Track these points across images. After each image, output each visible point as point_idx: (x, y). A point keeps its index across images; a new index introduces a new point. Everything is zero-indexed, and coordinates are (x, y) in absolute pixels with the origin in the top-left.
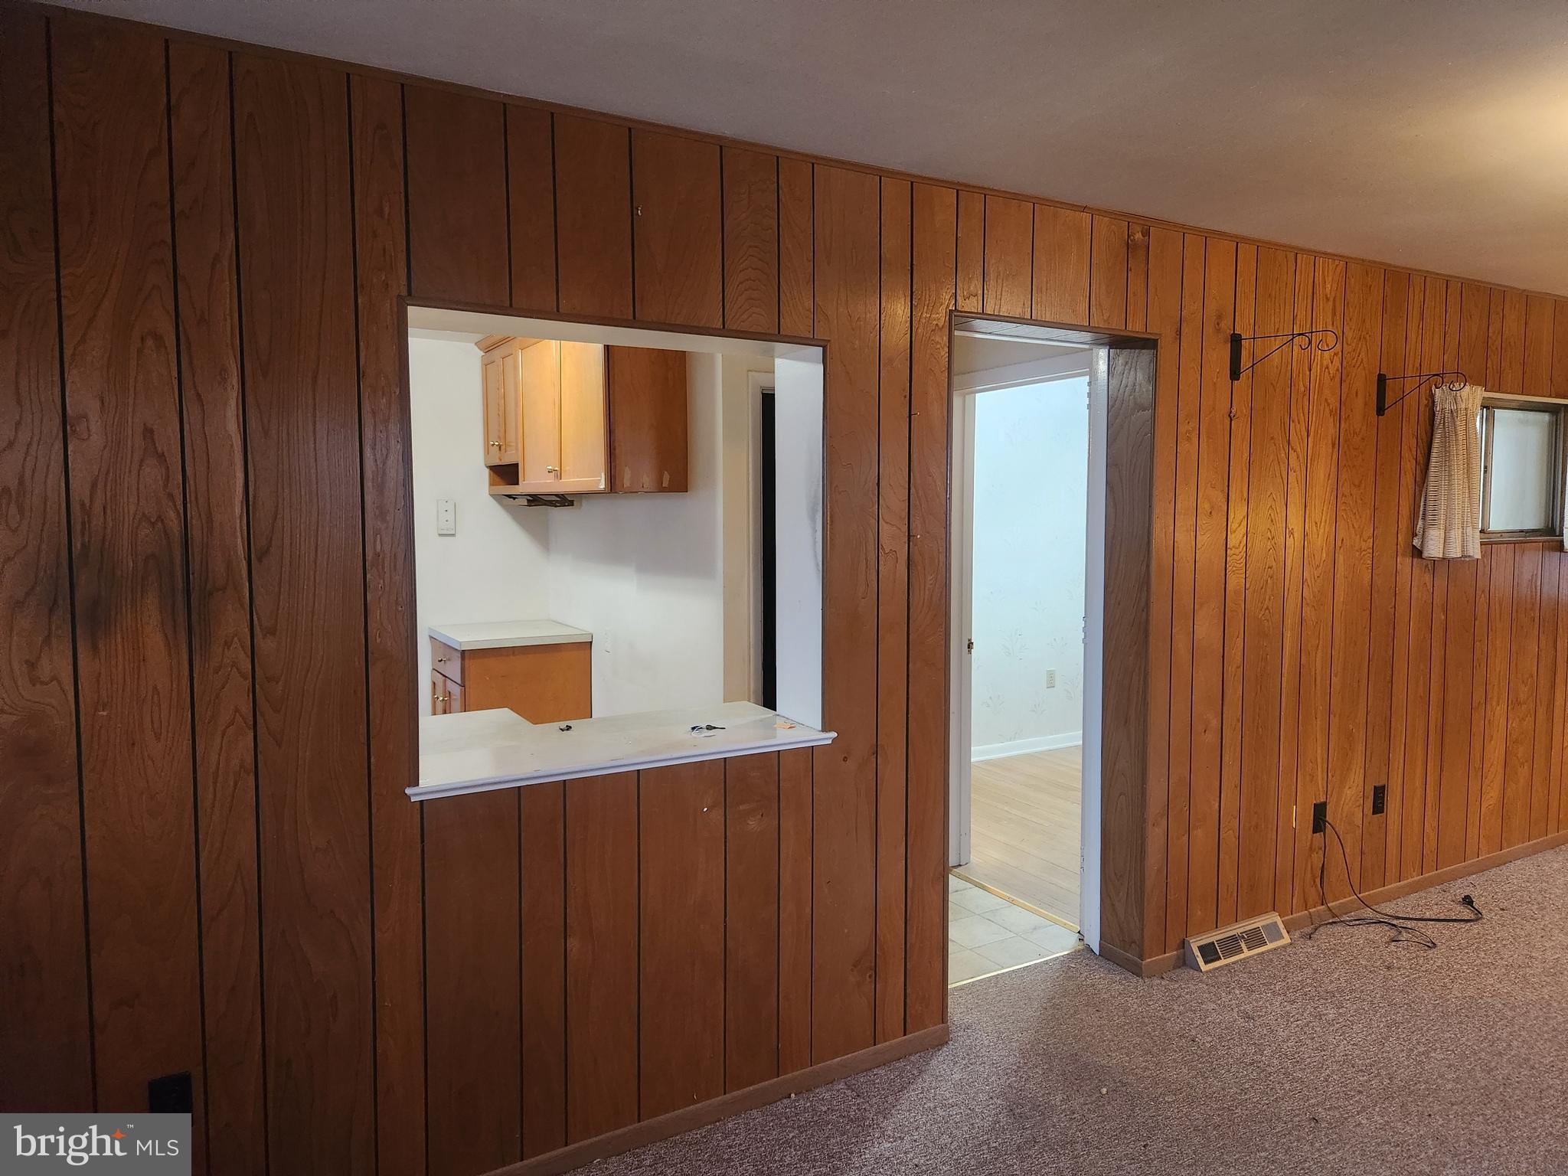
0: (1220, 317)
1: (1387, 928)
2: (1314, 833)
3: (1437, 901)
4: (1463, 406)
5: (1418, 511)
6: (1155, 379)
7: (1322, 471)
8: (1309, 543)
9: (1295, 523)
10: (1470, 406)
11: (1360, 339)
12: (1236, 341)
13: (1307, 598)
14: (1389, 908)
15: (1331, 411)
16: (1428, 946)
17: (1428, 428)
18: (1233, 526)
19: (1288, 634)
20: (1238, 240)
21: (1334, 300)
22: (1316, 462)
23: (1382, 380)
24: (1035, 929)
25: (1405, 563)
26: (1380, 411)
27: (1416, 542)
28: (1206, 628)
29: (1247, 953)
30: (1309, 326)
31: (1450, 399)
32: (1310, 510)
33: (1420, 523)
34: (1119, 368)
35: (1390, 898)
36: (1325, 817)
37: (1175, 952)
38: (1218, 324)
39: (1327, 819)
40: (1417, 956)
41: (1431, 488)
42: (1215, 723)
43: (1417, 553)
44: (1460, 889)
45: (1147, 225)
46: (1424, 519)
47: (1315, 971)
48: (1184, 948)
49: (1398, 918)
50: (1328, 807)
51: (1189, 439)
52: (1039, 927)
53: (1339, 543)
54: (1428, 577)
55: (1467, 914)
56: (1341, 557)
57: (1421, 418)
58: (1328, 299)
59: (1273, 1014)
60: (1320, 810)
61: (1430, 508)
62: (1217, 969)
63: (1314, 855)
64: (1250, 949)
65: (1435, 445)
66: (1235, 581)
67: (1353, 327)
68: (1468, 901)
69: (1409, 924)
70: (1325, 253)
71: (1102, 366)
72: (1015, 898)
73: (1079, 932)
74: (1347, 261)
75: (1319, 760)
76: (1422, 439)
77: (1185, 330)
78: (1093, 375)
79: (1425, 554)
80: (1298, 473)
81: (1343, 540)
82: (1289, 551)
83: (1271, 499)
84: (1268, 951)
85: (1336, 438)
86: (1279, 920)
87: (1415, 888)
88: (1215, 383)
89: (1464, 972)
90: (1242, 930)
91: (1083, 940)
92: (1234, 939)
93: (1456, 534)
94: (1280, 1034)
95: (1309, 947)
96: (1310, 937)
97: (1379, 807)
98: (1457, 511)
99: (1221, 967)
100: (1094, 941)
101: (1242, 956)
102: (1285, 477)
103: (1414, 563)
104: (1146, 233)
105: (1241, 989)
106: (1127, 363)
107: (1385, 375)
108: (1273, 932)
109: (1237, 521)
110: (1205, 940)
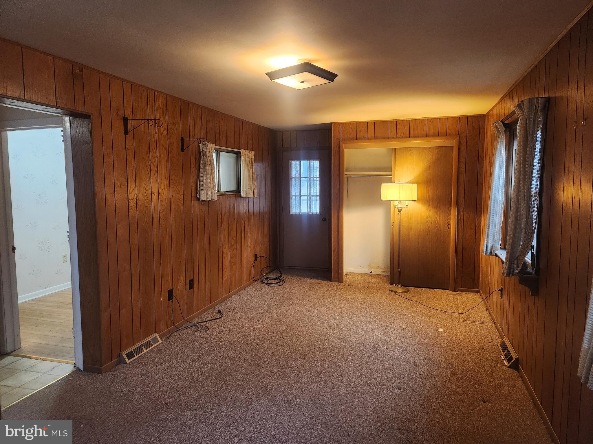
0: (118, 110)
1: (194, 328)
2: (169, 301)
3: (211, 314)
4: (209, 150)
5: (197, 186)
6: (91, 131)
7: (163, 171)
8: (160, 197)
9: (155, 189)
10: (211, 150)
11: (173, 124)
12: (125, 120)
13: (161, 217)
14: (195, 321)
15: (165, 149)
16: (207, 330)
17: (199, 157)
18: (130, 191)
19: (155, 231)
20: (123, 81)
21: (163, 109)
22: (161, 168)
23: (182, 139)
24: (53, 368)
25: (194, 203)
26: (183, 150)
27: (198, 195)
28: (122, 231)
29: (145, 351)
30: (154, 117)
31: (205, 148)
32: (160, 185)
33: (198, 189)
34: (75, 126)
35: (195, 317)
36: (173, 294)
37: (116, 359)
38: (117, 112)
39: (173, 295)
40: (203, 334)
41: (201, 177)
42: (128, 267)
43: (198, 199)
44: (217, 309)
45: (82, 67)
46: (199, 187)
47: (170, 350)
48: (120, 356)
49: (198, 323)
50: (173, 291)
51: (109, 157)
52: (56, 367)
53: (171, 196)
54: (202, 207)
55: (219, 316)
56: (173, 202)
57: (196, 154)
58: (160, 108)
59: (153, 370)
60: (171, 292)
61: (201, 184)
62: (133, 360)
63: (169, 309)
64: (146, 349)
65: (201, 163)
66: (133, 212)
67: (171, 119)
68: (219, 312)
69: (201, 324)
70: (158, 91)
71: (68, 124)
72: (43, 358)
73: (75, 364)
74: (167, 95)
75: (169, 274)
76: (197, 161)
77: (103, 113)
78: (64, 127)
79: (201, 200)
80: (155, 171)
81: (173, 196)
82: (153, 200)
83: (145, 181)
84: (153, 348)
85: (167, 159)
86: (157, 336)
87: (204, 311)
88: (118, 135)
89: (217, 335)
90: (143, 343)
91: (76, 366)
92: (140, 347)
93: (209, 192)
94: (156, 377)
95: (168, 342)
96: (169, 338)
97: (191, 287)
98: (209, 185)
99: (134, 359)
100: (81, 366)
101: (143, 352)
102: (150, 173)
103: (198, 203)
104: (81, 70)
105: (142, 365)
106: (78, 124)
107: (183, 138)
108: (155, 340)
109: (132, 189)
110: (128, 351)
